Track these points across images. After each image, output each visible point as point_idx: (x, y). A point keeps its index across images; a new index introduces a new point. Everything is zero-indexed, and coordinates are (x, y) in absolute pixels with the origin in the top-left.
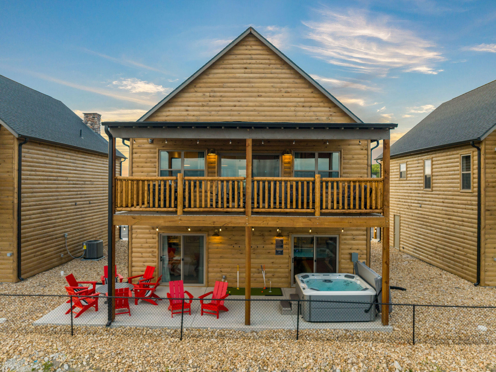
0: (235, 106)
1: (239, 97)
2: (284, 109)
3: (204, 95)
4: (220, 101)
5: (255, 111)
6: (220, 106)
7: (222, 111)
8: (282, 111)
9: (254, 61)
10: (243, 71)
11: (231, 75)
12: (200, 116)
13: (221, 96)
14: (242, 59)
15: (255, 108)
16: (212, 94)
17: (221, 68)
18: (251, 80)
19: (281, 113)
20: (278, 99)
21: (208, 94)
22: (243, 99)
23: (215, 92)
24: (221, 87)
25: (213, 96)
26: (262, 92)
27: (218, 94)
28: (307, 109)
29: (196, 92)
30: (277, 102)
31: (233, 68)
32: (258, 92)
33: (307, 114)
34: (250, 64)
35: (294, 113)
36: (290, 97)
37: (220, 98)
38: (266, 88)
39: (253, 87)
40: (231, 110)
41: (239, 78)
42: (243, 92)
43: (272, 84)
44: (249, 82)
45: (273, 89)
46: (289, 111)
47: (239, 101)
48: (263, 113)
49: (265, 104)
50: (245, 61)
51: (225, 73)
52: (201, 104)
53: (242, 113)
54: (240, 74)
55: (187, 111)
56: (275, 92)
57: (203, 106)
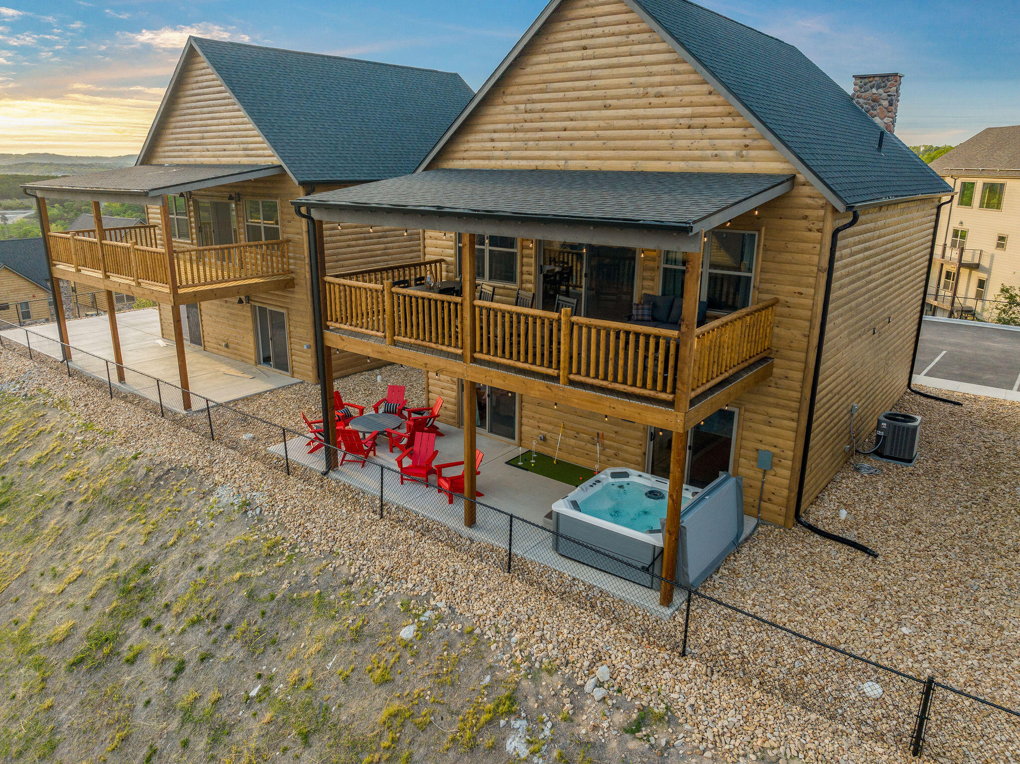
0: (565, 130)
1: (572, 110)
2: (652, 133)
3: (517, 109)
4: (542, 119)
5: (598, 138)
6: (541, 130)
7: (545, 139)
9: (598, 31)
10: (579, 53)
11: (560, 66)
12: (510, 150)
13: (543, 110)
14: (579, 29)
15: (598, 132)
16: (529, 106)
17: (544, 53)
18: (594, 72)
19: (644, 142)
20: (640, 112)
21: (522, 107)
22: (578, 114)
23: (534, 102)
24: (543, 92)
25: (531, 111)
26: (612, 98)
27: (538, 106)
28: (697, 132)
29: (506, 103)
30: (637, 118)
31: (563, 51)
32: (605, 98)
33: (696, 144)
34: (592, 37)
35: (671, 141)
36: (665, 105)
37: (542, 114)
38: (619, 88)
39: (595, 88)
40: (559, 138)
41: (572, 70)
42: (578, 99)
43: (631, 80)
44: (590, 78)
45: (633, 91)
46: (660, 139)
47: (572, 120)
48: (611, 144)
49: (617, 123)
50: (584, 32)
51: (550, 62)
52: (511, 126)
53: (577, 143)
54: (574, 60)
55: (492, 140)
56: (636, 96)
57: (515, 130)
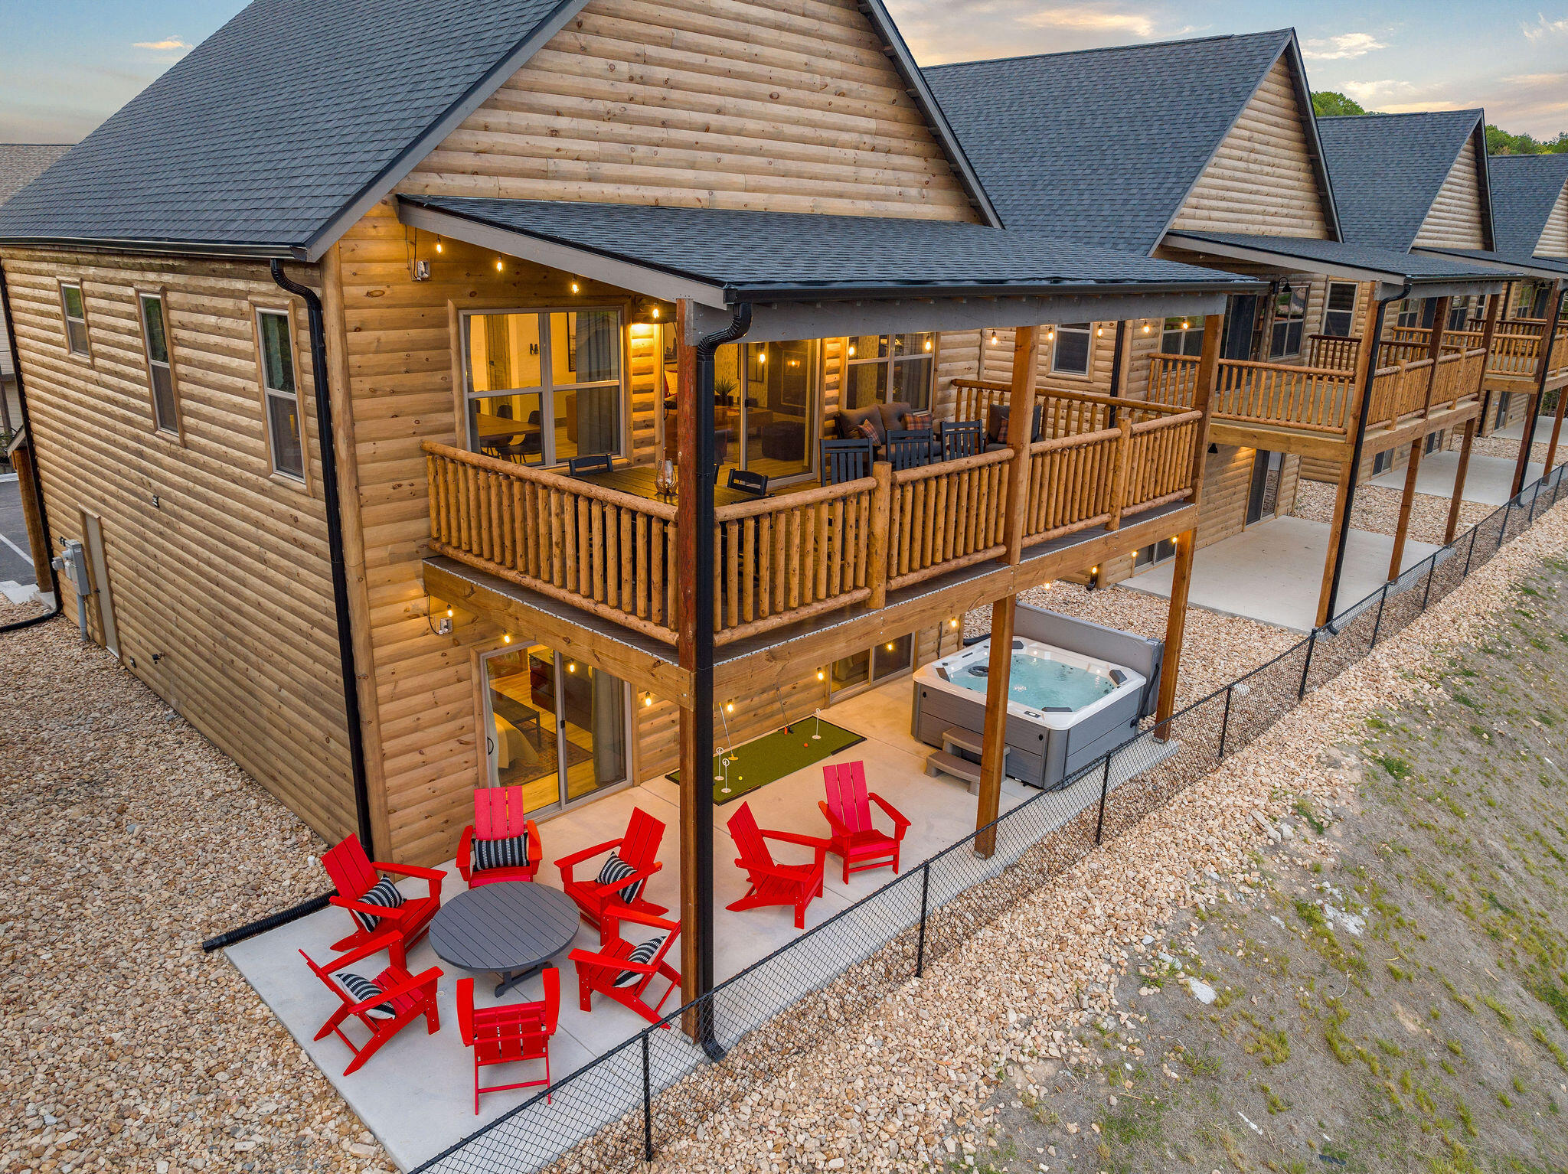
0: (707, 129)
1: (720, 93)
2: (832, 152)
3: (612, 68)
4: (664, 102)
5: (761, 152)
6: (664, 124)
7: (668, 144)
8: (826, 161)
12: (598, 160)
13: (666, 83)
15: (761, 142)
20: (817, 115)
21: (623, 67)
22: (729, 102)
23: (646, 60)
24: (667, 46)
25: (642, 81)
26: (781, 83)
27: (658, 73)
28: (882, 158)
29: (583, 50)
30: (815, 125)
32: (771, 80)
33: (879, 175)
35: (852, 168)
36: (847, 111)
37: (665, 92)
38: (789, 68)
39: (754, 59)
40: (696, 146)
42: (729, 74)
43: (805, 58)
44: (746, 39)
45: (806, 77)
46: (841, 163)
47: (718, 112)
48: (780, 164)
49: (787, 129)
52: (600, 106)
53: (727, 158)
55: (554, 133)
56: (811, 88)
57: (609, 117)
